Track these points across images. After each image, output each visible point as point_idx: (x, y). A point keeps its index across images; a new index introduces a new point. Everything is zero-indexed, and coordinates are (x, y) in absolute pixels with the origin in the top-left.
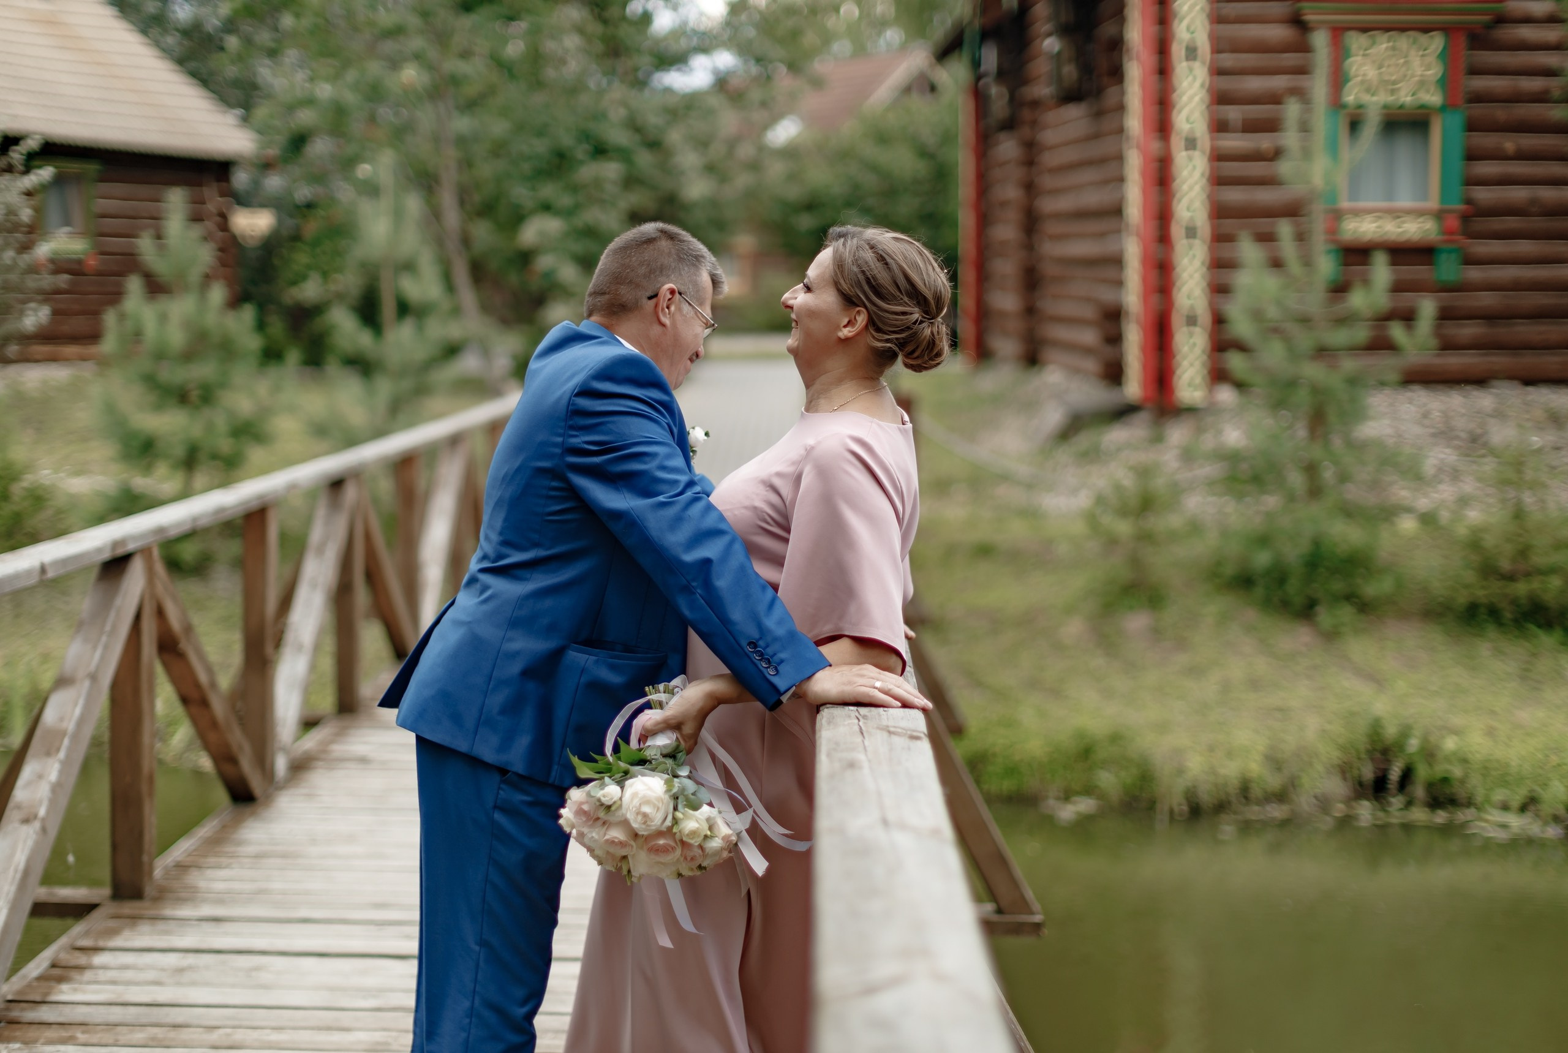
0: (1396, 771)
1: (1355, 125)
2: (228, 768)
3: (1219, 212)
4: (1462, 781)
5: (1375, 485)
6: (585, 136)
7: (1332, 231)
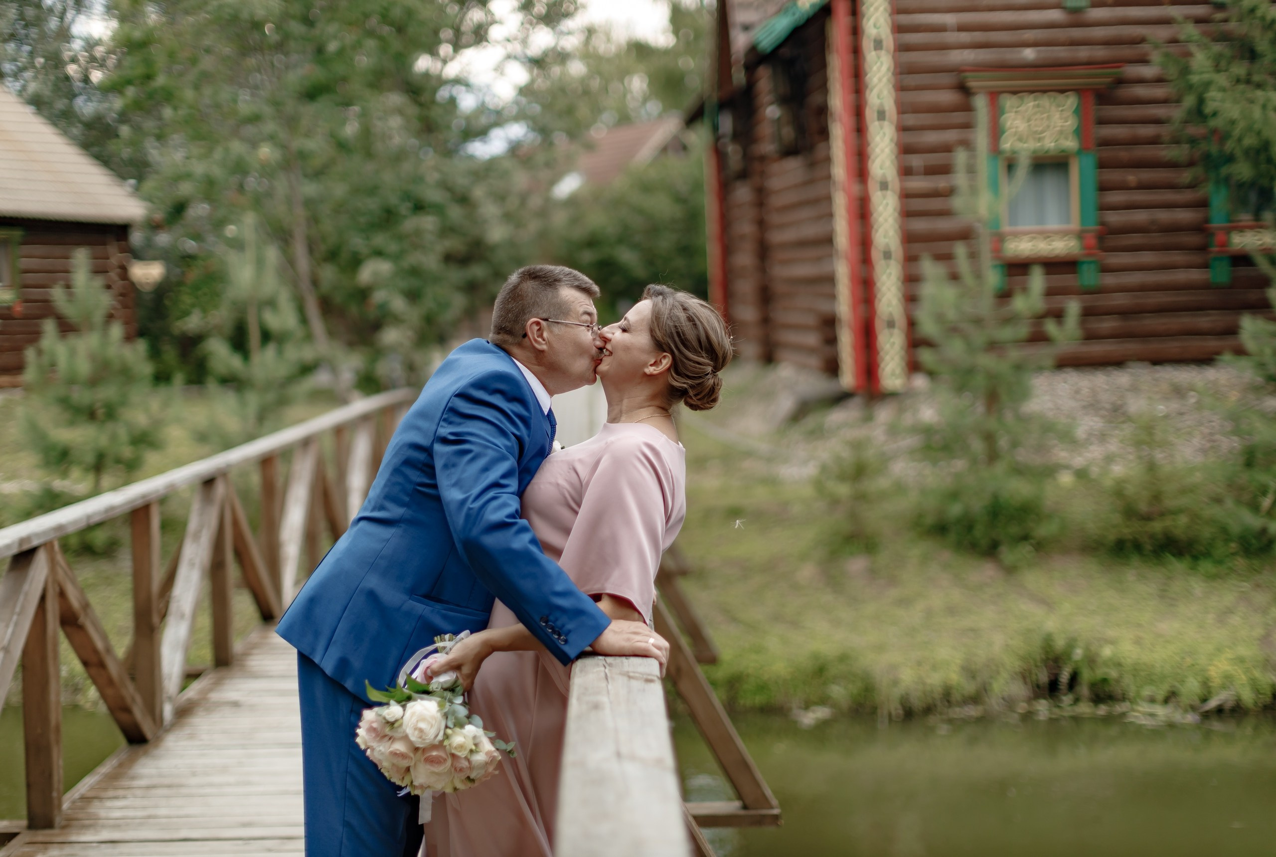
0: (1065, 675)
1: (1011, 166)
2: (124, 717)
3: (909, 239)
4: (1118, 681)
5: (1041, 448)
6: (407, 196)
7: (997, 250)
